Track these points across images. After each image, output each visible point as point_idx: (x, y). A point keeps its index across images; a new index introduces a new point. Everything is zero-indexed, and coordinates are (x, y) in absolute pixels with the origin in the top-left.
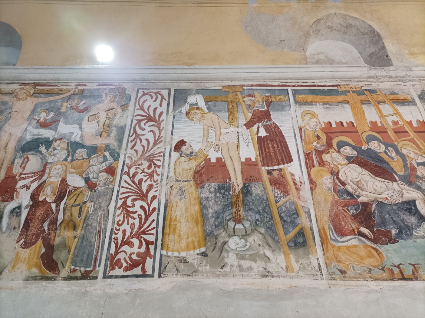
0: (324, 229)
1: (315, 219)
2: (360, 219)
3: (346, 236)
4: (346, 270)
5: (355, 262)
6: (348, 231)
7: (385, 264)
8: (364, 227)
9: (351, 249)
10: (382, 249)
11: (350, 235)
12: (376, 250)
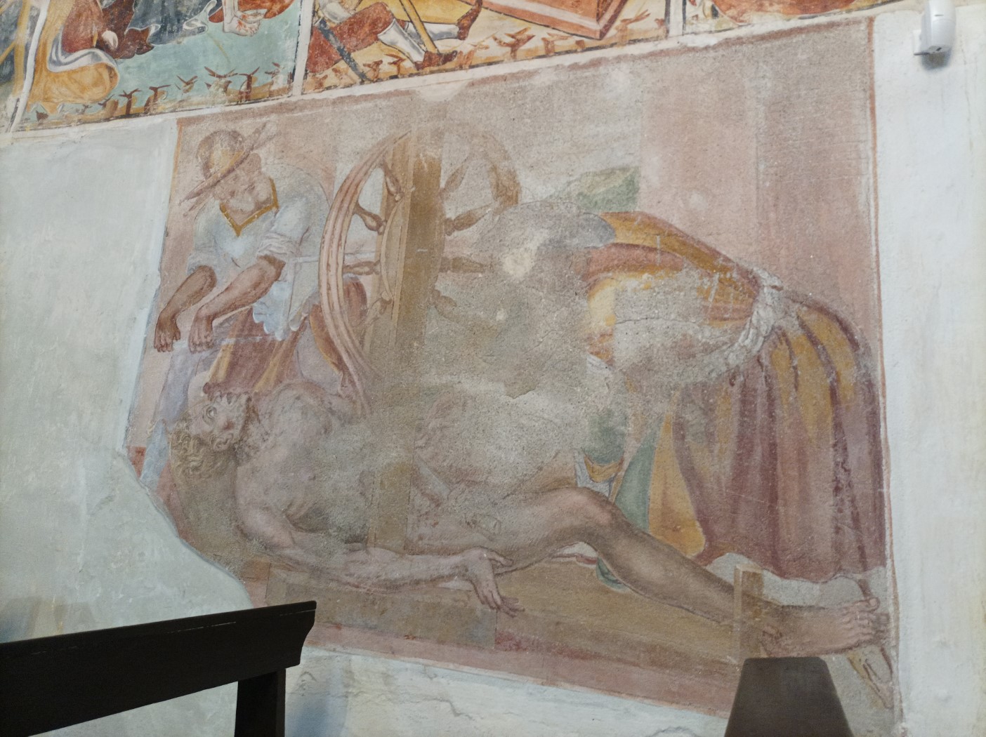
0: (45, 45)
1: (41, 28)
2: (112, 14)
3: (75, 52)
4: (49, 113)
5: (70, 96)
6: (83, 42)
7: (112, 94)
8: (111, 29)
9: (74, 76)
10: (120, 66)
11: (84, 48)
12: (110, 69)
